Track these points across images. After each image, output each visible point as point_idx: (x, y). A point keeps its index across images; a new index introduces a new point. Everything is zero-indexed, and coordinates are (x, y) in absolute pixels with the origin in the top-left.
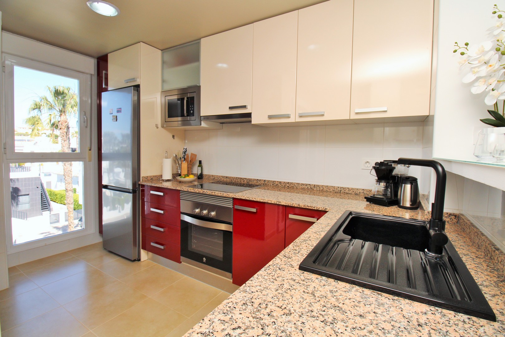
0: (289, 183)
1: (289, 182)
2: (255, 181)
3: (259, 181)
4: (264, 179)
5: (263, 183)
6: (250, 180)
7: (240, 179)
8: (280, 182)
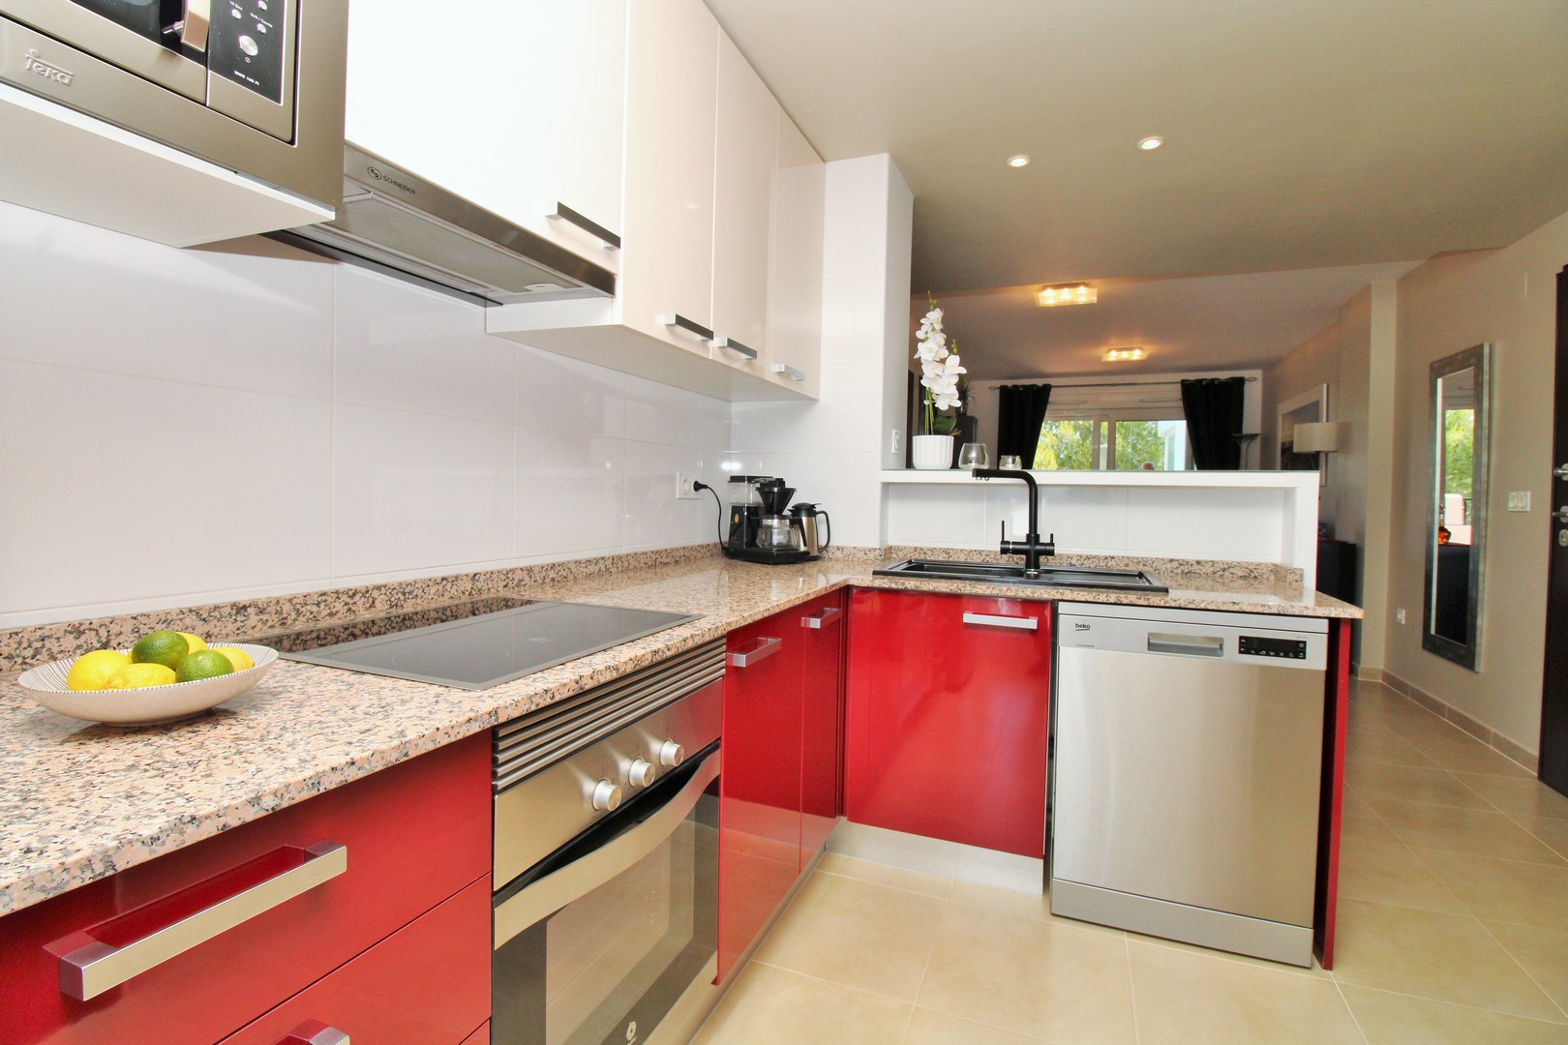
0: (554, 565)
1: (553, 562)
2: (433, 590)
3: (449, 585)
4: (472, 570)
5: (469, 586)
6: (406, 590)
7: (344, 598)
8: (530, 570)
